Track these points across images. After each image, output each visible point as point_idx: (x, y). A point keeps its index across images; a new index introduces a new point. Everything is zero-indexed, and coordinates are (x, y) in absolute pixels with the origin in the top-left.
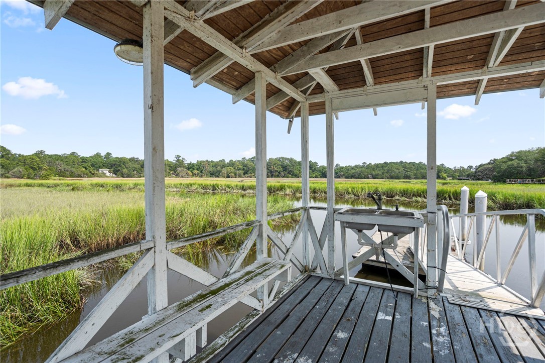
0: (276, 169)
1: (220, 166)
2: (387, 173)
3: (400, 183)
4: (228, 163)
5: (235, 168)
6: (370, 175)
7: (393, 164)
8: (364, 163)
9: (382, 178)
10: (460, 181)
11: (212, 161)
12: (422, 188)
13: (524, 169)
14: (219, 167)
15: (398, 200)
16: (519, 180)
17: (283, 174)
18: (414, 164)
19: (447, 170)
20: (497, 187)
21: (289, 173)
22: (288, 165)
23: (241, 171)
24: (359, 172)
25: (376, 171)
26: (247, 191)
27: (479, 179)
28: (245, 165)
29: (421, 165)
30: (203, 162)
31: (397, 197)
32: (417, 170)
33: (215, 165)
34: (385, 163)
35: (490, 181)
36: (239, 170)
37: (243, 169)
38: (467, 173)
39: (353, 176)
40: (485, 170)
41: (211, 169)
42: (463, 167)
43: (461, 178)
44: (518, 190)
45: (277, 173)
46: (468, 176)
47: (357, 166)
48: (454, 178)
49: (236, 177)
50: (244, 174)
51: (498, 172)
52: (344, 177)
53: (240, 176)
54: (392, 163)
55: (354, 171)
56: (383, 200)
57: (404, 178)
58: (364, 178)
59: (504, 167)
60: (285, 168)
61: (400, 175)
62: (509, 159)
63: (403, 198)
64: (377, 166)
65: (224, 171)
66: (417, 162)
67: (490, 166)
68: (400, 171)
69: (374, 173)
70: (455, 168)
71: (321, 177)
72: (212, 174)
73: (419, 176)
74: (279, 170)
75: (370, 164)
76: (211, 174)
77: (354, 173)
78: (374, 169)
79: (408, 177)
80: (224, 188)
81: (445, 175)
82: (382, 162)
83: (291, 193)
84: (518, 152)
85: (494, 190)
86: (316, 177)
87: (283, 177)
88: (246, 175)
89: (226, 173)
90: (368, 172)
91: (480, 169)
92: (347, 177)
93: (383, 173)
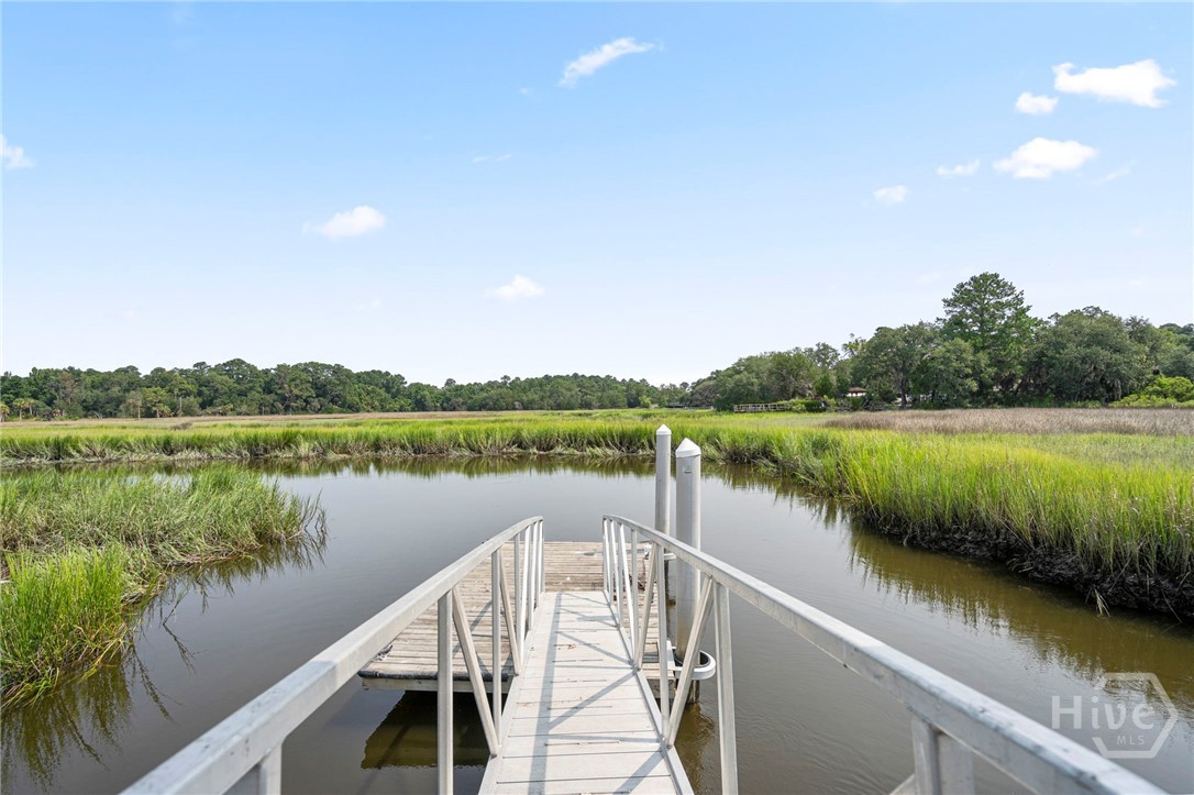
0: (296, 392)
1: (120, 384)
2: (550, 397)
3: (572, 417)
4: (146, 376)
5: (170, 391)
6: (516, 403)
7: (560, 380)
8: (505, 377)
9: (541, 409)
10: (670, 410)
11: (90, 372)
12: (607, 426)
13: (756, 388)
14: (116, 389)
15: (560, 454)
16: (750, 407)
17: (316, 403)
18: (596, 379)
19: (651, 391)
20: (722, 419)
21: (332, 401)
22: (330, 383)
23: (192, 399)
24: (495, 397)
25: (529, 394)
26: (179, 456)
27: (697, 406)
28: (207, 383)
29: (609, 382)
30: (57, 372)
31: (559, 449)
32: (603, 390)
33: (100, 381)
34: (547, 377)
35: (712, 408)
36: (188, 394)
37: (200, 394)
38: (680, 396)
39: (482, 407)
40: (705, 390)
41: (88, 395)
42: (674, 386)
43: (671, 404)
44: (750, 423)
45: (300, 403)
46: (682, 400)
47: (491, 384)
48: (661, 405)
49: (175, 415)
50: (203, 406)
51: (723, 394)
52: (464, 407)
53: (188, 412)
54: (559, 377)
55: (485, 394)
56: (531, 457)
57: (581, 407)
58: (507, 409)
59: (730, 384)
60: (321, 389)
61: (573, 401)
62: (735, 370)
63: (571, 450)
64: (531, 383)
65: (135, 398)
66: (603, 376)
67: (712, 383)
68: (573, 393)
69: (525, 398)
70: (662, 386)
71: (413, 410)
72: (90, 409)
73: (607, 402)
74: (306, 394)
75: (518, 379)
76: (87, 409)
77: (484, 399)
78: (524, 391)
79: (588, 406)
80: (98, 449)
81: (647, 400)
82: (541, 376)
83: (311, 454)
84: (748, 359)
85: (718, 426)
86: (401, 409)
87: (317, 413)
88: (209, 410)
89: (139, 403)
90: (513, 397)
91: (698, 388)
92: (470, 409)
93: (542, 398)
